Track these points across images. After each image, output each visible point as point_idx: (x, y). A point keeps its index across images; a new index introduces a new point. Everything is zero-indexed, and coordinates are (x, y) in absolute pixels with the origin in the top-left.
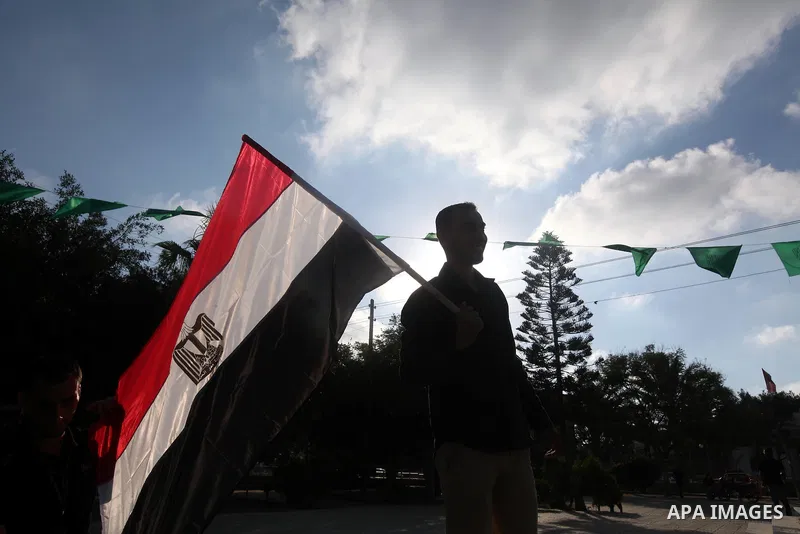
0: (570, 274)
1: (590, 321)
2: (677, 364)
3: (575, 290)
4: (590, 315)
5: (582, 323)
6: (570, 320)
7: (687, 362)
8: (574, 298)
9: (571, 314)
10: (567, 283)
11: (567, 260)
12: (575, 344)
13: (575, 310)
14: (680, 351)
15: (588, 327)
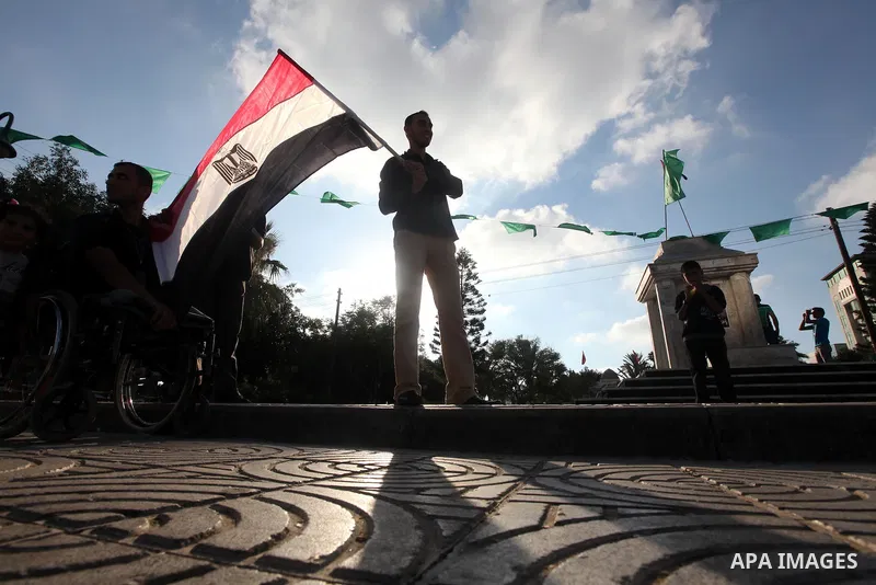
0: (475, 277)
1: (485, 307)
2: (536, 348)
3: (477, 287)
4: (485, 304)
5: (480, 309)
6: (472, 307)
7: (542, 347)
8: (476, 292)
9: (473, 303)
10: (472, 282)
11: (473, 267)
12: (474, 322)
13: (476, 300)
14: (538, 339)
15: (483, 311)
